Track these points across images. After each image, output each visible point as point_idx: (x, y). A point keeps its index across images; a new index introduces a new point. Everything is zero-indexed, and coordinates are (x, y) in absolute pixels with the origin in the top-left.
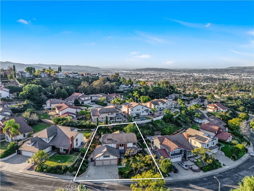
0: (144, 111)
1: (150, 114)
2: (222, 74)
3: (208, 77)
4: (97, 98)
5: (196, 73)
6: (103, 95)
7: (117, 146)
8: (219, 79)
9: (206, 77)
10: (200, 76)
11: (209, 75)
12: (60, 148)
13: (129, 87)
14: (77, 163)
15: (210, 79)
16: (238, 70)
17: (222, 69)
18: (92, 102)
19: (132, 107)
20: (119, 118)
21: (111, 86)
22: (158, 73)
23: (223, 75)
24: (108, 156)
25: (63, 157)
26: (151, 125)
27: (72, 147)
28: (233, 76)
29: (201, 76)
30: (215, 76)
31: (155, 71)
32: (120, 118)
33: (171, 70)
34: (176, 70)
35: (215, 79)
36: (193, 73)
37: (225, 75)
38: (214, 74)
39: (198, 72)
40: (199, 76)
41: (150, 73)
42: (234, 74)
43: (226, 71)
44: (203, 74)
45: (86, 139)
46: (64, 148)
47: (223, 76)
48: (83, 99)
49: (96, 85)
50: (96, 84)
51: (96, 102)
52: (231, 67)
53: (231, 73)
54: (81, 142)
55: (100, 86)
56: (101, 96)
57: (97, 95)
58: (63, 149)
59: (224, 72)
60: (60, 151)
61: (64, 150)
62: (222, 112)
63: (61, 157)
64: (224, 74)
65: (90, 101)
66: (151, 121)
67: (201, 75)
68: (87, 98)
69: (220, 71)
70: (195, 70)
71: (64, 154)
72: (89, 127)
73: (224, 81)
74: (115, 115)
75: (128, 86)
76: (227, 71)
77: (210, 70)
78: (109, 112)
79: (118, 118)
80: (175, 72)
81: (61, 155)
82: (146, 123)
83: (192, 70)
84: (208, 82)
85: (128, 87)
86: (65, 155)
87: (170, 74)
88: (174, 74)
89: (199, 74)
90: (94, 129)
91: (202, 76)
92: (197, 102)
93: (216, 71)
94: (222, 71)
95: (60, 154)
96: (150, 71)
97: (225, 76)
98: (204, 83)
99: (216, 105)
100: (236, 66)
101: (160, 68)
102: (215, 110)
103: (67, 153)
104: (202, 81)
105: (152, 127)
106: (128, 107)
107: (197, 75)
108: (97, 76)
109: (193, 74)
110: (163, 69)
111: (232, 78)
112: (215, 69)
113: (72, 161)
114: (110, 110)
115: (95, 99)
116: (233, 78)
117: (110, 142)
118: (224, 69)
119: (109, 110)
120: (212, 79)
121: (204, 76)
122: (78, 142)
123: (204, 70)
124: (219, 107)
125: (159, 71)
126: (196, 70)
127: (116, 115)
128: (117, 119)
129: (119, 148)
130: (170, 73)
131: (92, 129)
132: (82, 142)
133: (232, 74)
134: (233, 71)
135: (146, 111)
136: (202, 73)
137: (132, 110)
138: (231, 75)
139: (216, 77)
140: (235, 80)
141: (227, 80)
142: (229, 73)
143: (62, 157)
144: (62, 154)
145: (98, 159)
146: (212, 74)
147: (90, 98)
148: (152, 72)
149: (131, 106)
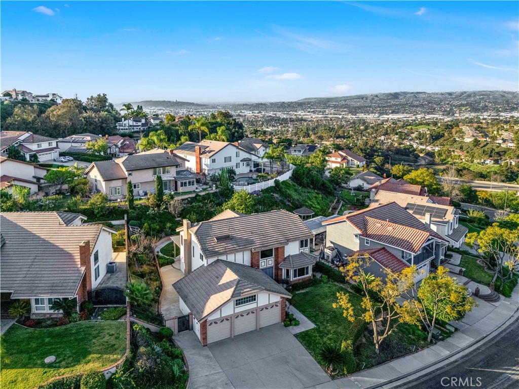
0: (241, 164)
1: (253, 169)
2: (293, 111)
3: (270, 116)
4: (74, 145)
5: (247, 110)
6: (91, 137)
7: (252, 259)
8: (292, 120)
9: (268, 117)
10: (255, 116)
11: (271, 114)
12: (33, 299)
13: (143, 125)
14: (142, 349)
15: (276, 120)
16: (318, 103)
17: (292, 103)
18: (61, 154)
19: (211, 151)
20: (187, 181)
21: (99, 120)
22: (171, 111)
23: (295, 113)
24: (253, 298)
25: (59, 335)
26: (276, 195)
27: (88, 288)
28: (312, 114)
29: (258, 116)
30: (283, 116)
31: (164, 107)
32: (189, 183)
33: (198, 105)
34: (208, 105)
35: (285, 121)
36: (243, 111)
37: (300, 112)
38: (280, 112)
39: (250, 108)
40: (253, 115)
41: (155, 111)
42: (313, 111)
43: (298, 105)
44: (260, 112)
45: (114, 252)
46: (54, 297)
47: (296, 115)
48: (34, 147)
49: (59, 116)
50: (59, 113)
51: (76, 155)
52: (306, 99)
53: (308, 108)
54: (106, 264)
55: (71, 120)
56: (89, 138)
57: (74, 136)
58: (46, 302)
59: (296, 107)
60: (34, 311)
61: (56, 305)
62: (358, 166)
63: (47, 340)
64: (296, 111)
65: (54, 155)
66: (273, 185)
67: (258, 113)
68: (45, 145)
69: (289, 105)
70: (244, 105)
71: (56, 323)
72: (103, 215)
73: (301, 123)
74: (175, 176)
75: (140, 121)
76: (301, 105)
77: (272, 104)
78: (155, 165)
79: (185, 183)
80: (207, 108)
81: (45, 330)
82: (262, 191)
83: (240, 105)
84: (275, 126)
85: (140, 124)
86: (61, 325)
87: (198, 112)
88: (206, 113)
89: (253, 113)
90: (123, 219)
91: (260, 115)
92: (302, 152)
93: (282, 106)
94: (293, 106)
95: (38, 323)
96: (153, 108)
97: (300, 115)
98: (268, 128)
99: (344, 154)
100: (315, 97)
101: (175, 101)
102: (344, 164)
103: (68, 314)
104: (263, 124)
105: (281, 200)
106: (201, 154)
107: (250, 113)
108: (49, 99)
109: (241, 112)
110: (182, 103)
111: (312, 117)
112: (279, 103)
113: (111, 349)
114: (158, 160)
115: (70, 149)
116: (314, 117)
117: (230, 246)
118: (295, 102)
119: (153, 160)
120: (279, 120)
121: (264, 115)
122: (98, 266)
123: (262, 104)
124: (350, 158)
125: (172, 106)
126: (246, 105)
127: (177, 175)
128: (182, 186)
129: (259, 264)
130: (197, 110)
131: (115, 220)
132: (111, 263)
133: (309, 110)
134: (311, 105)
135: (245, 163)
136: (258, 110)
137: (214, 161)
138: (309, 112)
139: (285, 116)
140: (318, 121)
141: (305, 121)
142: (305, 109)
143: (53, 337)
144: (49, 322)
145: (216, 316)
146: (277, 112)
147: (54, 145)
148: (159, 108)
149: (207, 149)
